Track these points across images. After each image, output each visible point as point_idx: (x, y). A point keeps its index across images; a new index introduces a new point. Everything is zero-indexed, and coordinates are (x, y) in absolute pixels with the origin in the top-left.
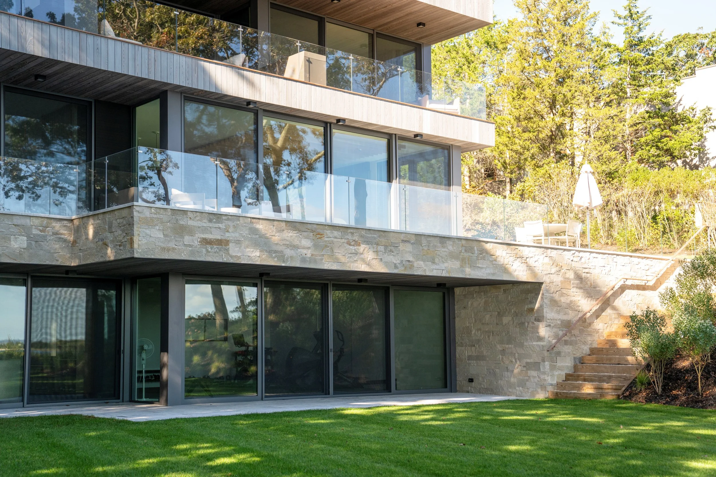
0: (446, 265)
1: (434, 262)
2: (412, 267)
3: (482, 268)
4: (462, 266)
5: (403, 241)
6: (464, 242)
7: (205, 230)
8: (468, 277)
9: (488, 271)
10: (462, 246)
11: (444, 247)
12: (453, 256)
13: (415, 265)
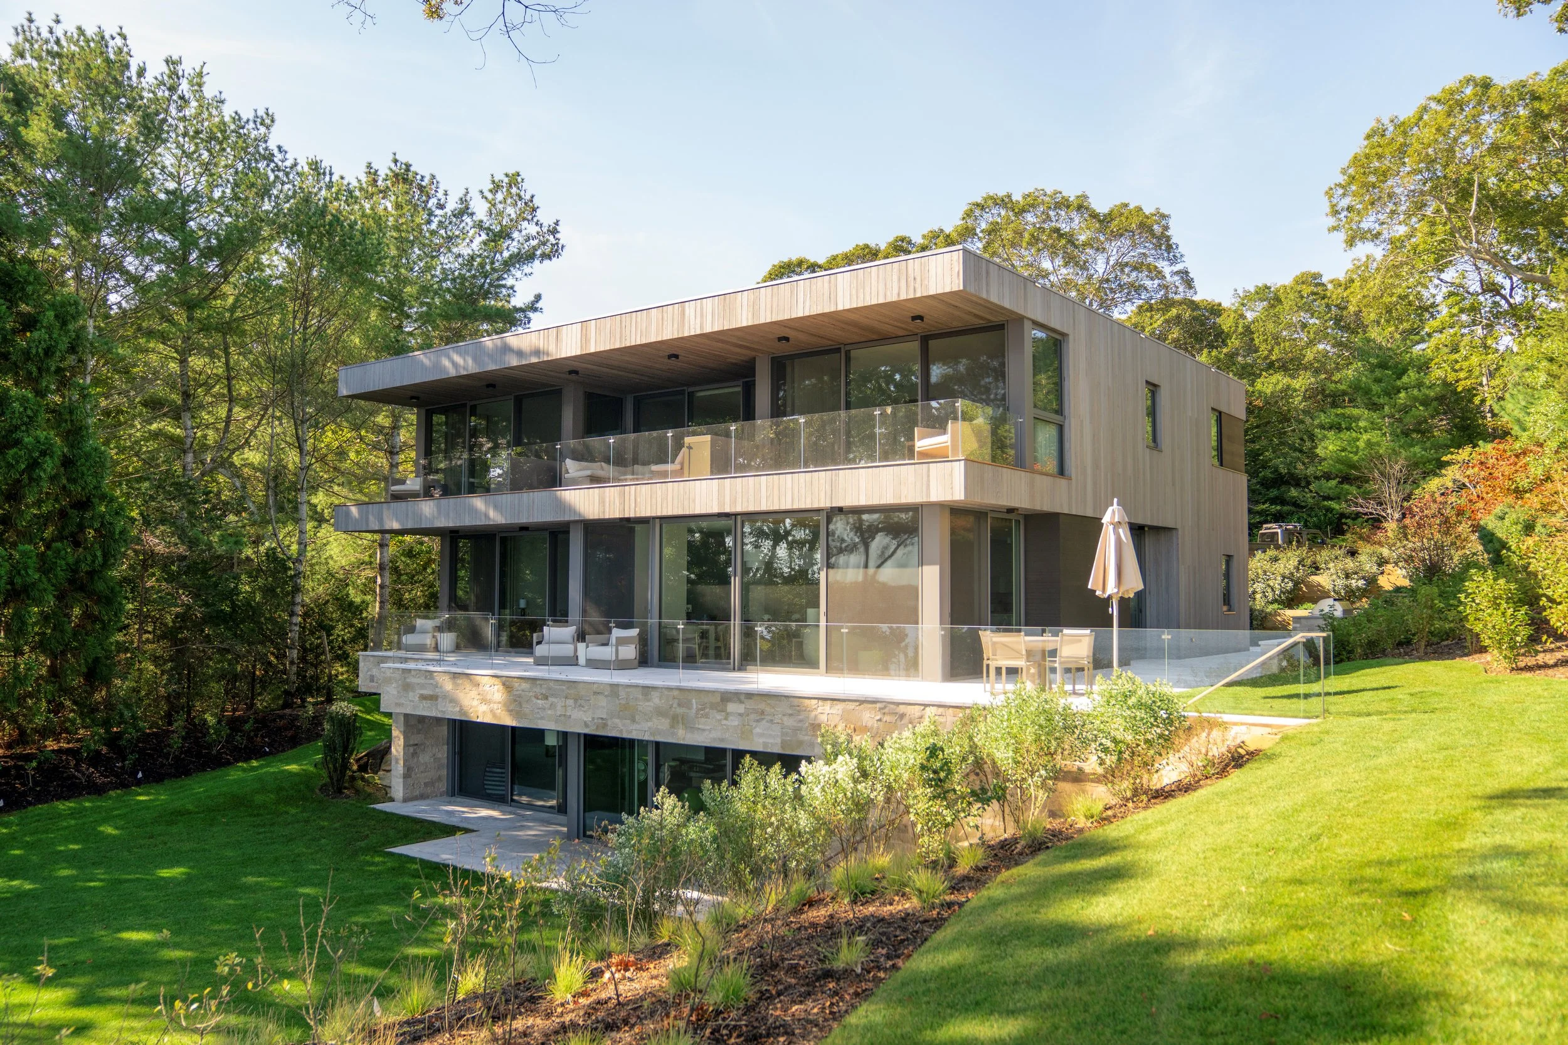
0: (650, 724)
1: (633, 720)
2: (605, 725)
3: (704, 730)
4: (672, 727)
5: (595, 693)
6: (676, 693)
7: (423, 686)
8: (682, 742)
9: (714, 735)
10: (674, 698)
11: (649, 700)
12: (660, 713)
13: (609, 723)
